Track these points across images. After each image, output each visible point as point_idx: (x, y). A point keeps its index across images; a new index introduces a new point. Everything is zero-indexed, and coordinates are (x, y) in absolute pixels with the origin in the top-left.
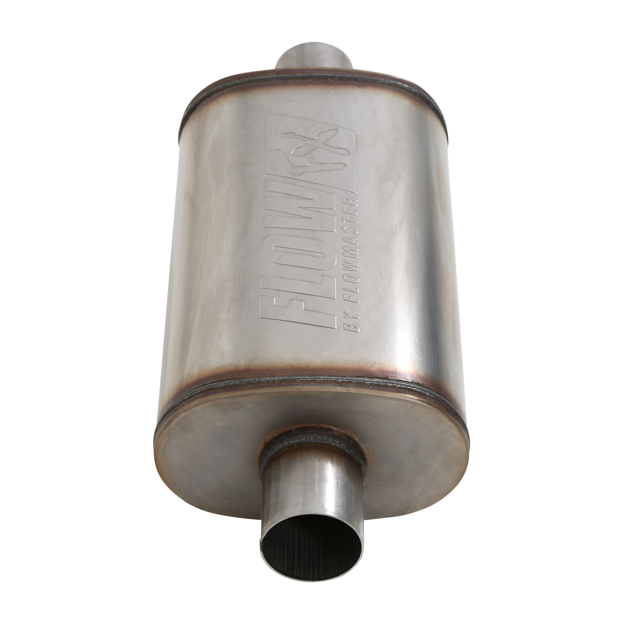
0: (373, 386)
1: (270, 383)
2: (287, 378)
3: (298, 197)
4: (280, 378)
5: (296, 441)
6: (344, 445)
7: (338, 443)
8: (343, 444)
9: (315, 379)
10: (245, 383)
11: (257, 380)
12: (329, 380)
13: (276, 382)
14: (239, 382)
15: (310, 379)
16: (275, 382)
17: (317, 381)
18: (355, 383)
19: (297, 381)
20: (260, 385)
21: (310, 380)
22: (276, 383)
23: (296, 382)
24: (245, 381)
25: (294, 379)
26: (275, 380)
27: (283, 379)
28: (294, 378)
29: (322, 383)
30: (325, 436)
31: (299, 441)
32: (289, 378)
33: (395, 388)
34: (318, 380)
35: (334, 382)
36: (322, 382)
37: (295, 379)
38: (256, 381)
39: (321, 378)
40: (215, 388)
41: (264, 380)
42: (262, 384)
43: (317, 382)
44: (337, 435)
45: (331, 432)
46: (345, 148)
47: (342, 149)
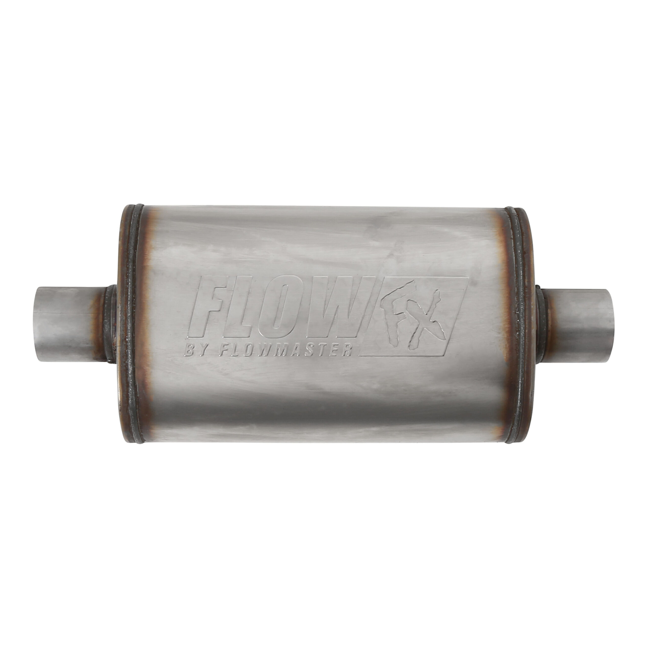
44: (113, 340)
45: (114, 336)
46: (419, 347)
47: (417, 344)
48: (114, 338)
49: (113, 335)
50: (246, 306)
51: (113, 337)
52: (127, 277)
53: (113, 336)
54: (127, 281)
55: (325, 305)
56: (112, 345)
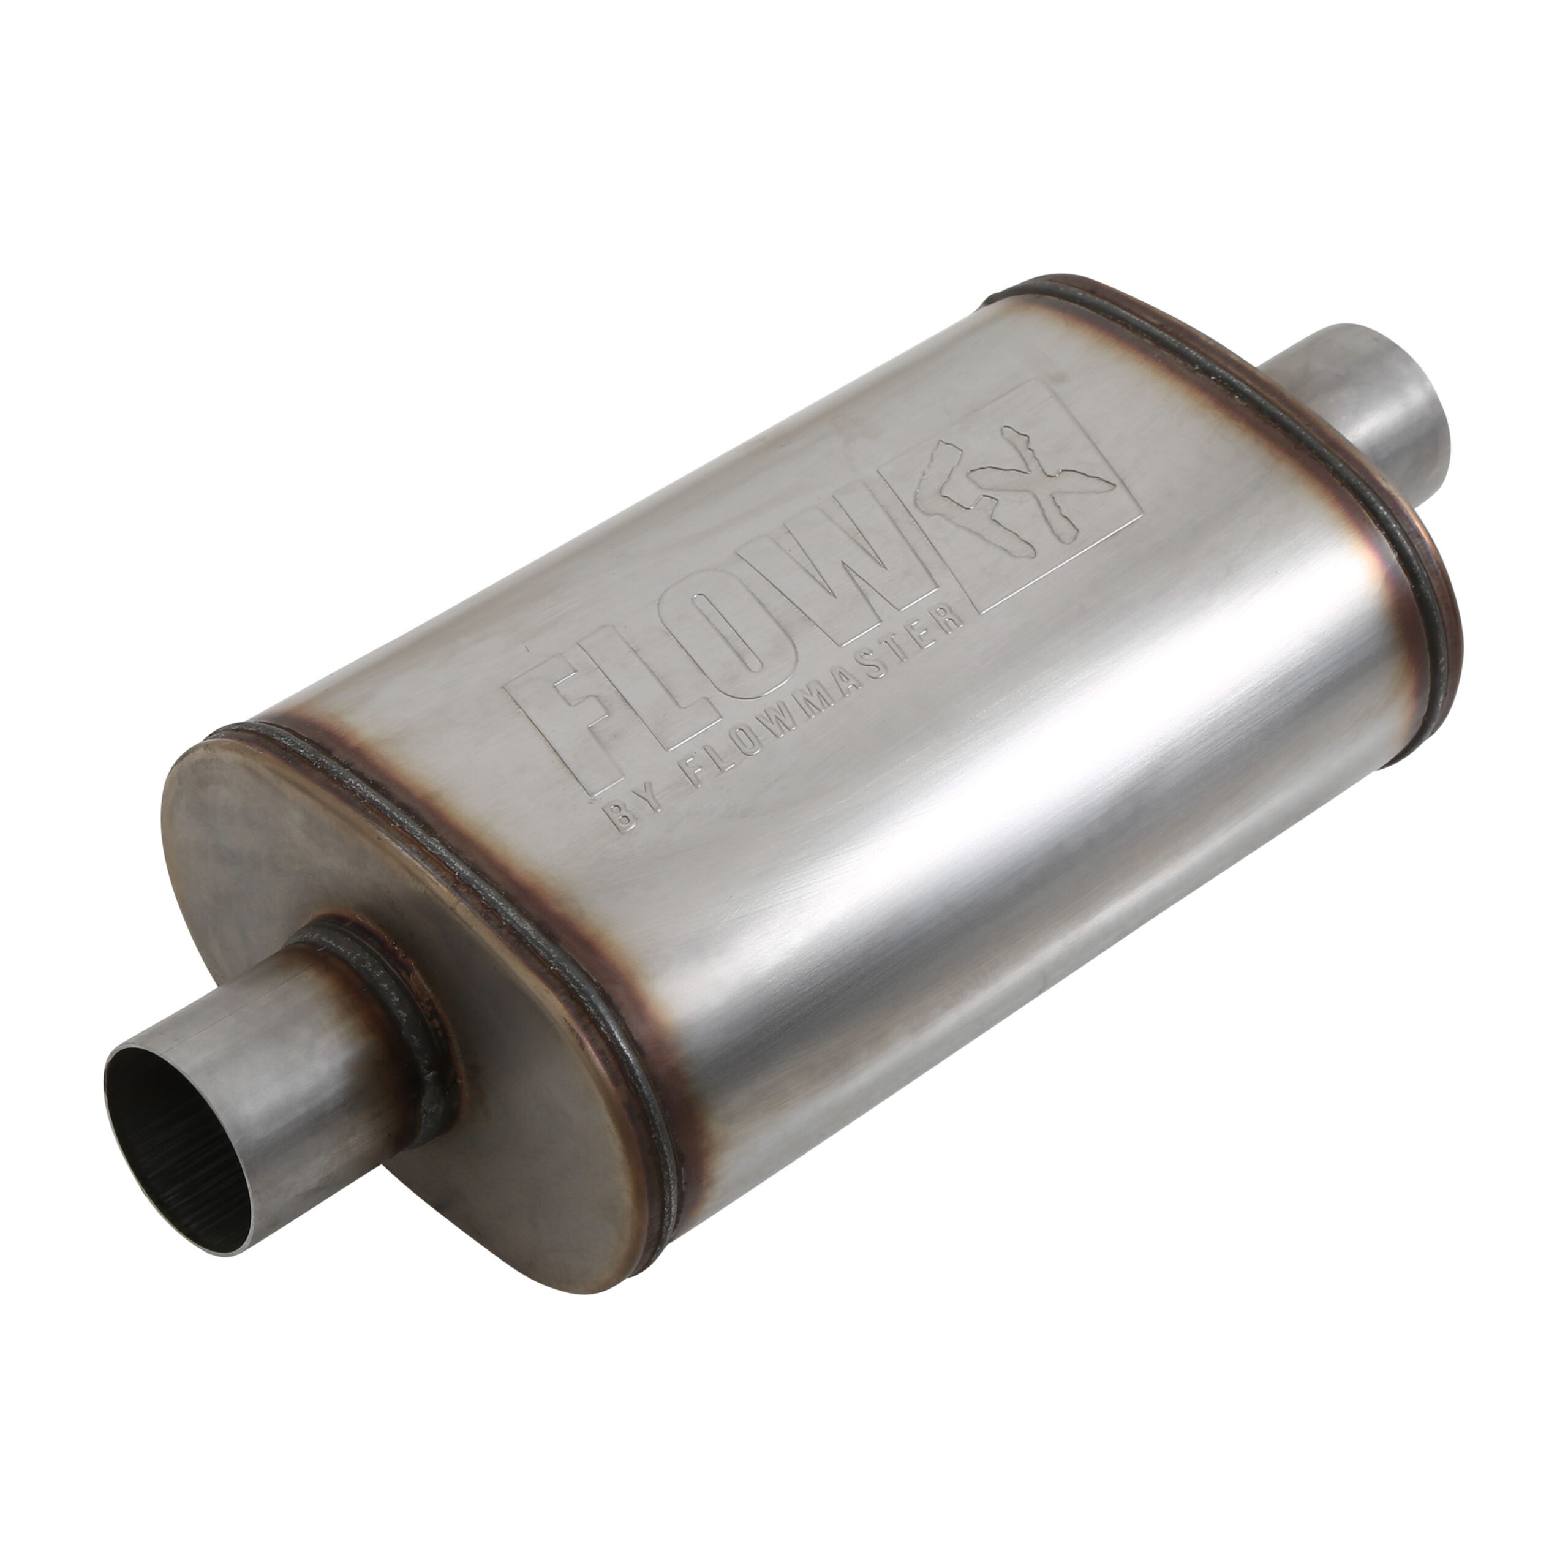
0: (510, 933)
1: (354, 795)
2: (385, 808)
3: (866, 546)
4: (377, 798)
5: (330, 942)
6: (405, 1014)
7: (396, 1002)
8: (403, 1011)
9: (427, 843)
10: (320, 765)
11: (341, 774)
12: (448, 864)
13: (366, 801)
14: (314, 758)
15: (418, 838)
16: (364, 799)
17: (425, 851)
18: (483, 904)
19: (395, 824)
20: (336, 785)
21: (417, 840)
22: (364, 803)
23: (392, 825)
24: (324, 762)
25: (393, 817)
26: (367, 796)
27: (379, 805)
28: (397, 816)
29: (429, 859)
30: (382, 972)
31: (334, 945)
32: (389, 809)
33: (545, 967)
34: (430, 849)
35: (451, 874)
36: (432, 858)
37: (396, 819)
38: (338, 774)
39: (437, 851)
40: (274, 740)
41: (351, 782)
42: (341, 786)
43: (423, 851)
44: (410, 987)
45: (404, 973)
46: (1078, 527)
47: (1071, 526)
48: (410, 979)
49: (399, 972)
50: (655, 675)
51: (404, 979)
52: (340, 781)
53: (402, 976)
54: (345, 789)
55: (813, 577)
56: (417, 1003)
